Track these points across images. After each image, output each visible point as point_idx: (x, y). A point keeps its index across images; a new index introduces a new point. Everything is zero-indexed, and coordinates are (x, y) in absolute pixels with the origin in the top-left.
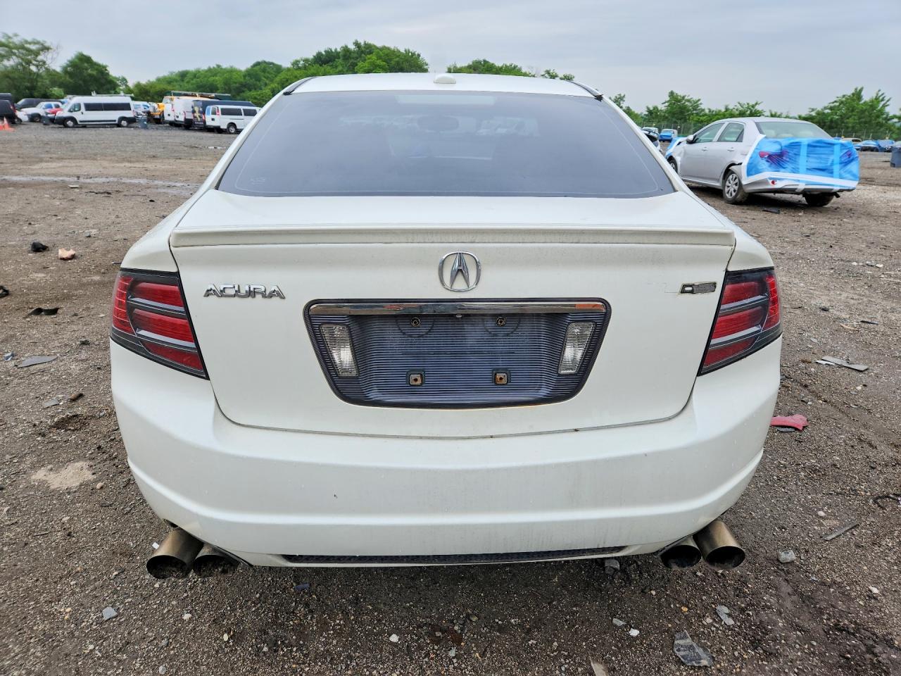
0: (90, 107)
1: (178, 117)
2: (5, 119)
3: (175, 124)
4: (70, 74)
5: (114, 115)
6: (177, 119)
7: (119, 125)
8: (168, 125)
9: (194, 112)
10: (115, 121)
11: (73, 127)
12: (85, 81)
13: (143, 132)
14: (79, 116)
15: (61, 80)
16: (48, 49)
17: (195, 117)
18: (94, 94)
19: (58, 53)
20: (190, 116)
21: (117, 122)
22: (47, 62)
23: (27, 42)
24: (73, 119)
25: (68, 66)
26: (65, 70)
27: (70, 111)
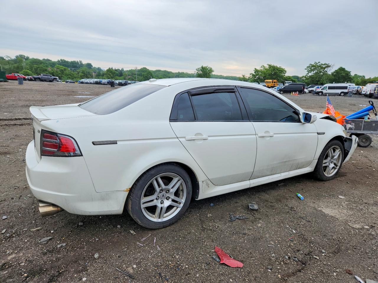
0: (330, 88)
1: (367, 92)
2: (297, 92)
3: (366, 96)
4: (334, 76)
5: (339, 91)
6: (366, 93)
7: (340, 95)
8: (363, 96)
9: (375, 90)
10: (339, 93)
11: (321, 95)
12: (339, 78)
13: (350, 98)
14: (324, 91)
15: (330, 78)
16: (330, 66)
17: (374, 92)
18: (334, 83)
19: (332, 68)
20: (372, 92)
21: (339, 94)
22: (328, 71)
23: (322, 64)
24: (322, 92)
25: (334, 72)
26: (332, 74)
27: (322, 89)
